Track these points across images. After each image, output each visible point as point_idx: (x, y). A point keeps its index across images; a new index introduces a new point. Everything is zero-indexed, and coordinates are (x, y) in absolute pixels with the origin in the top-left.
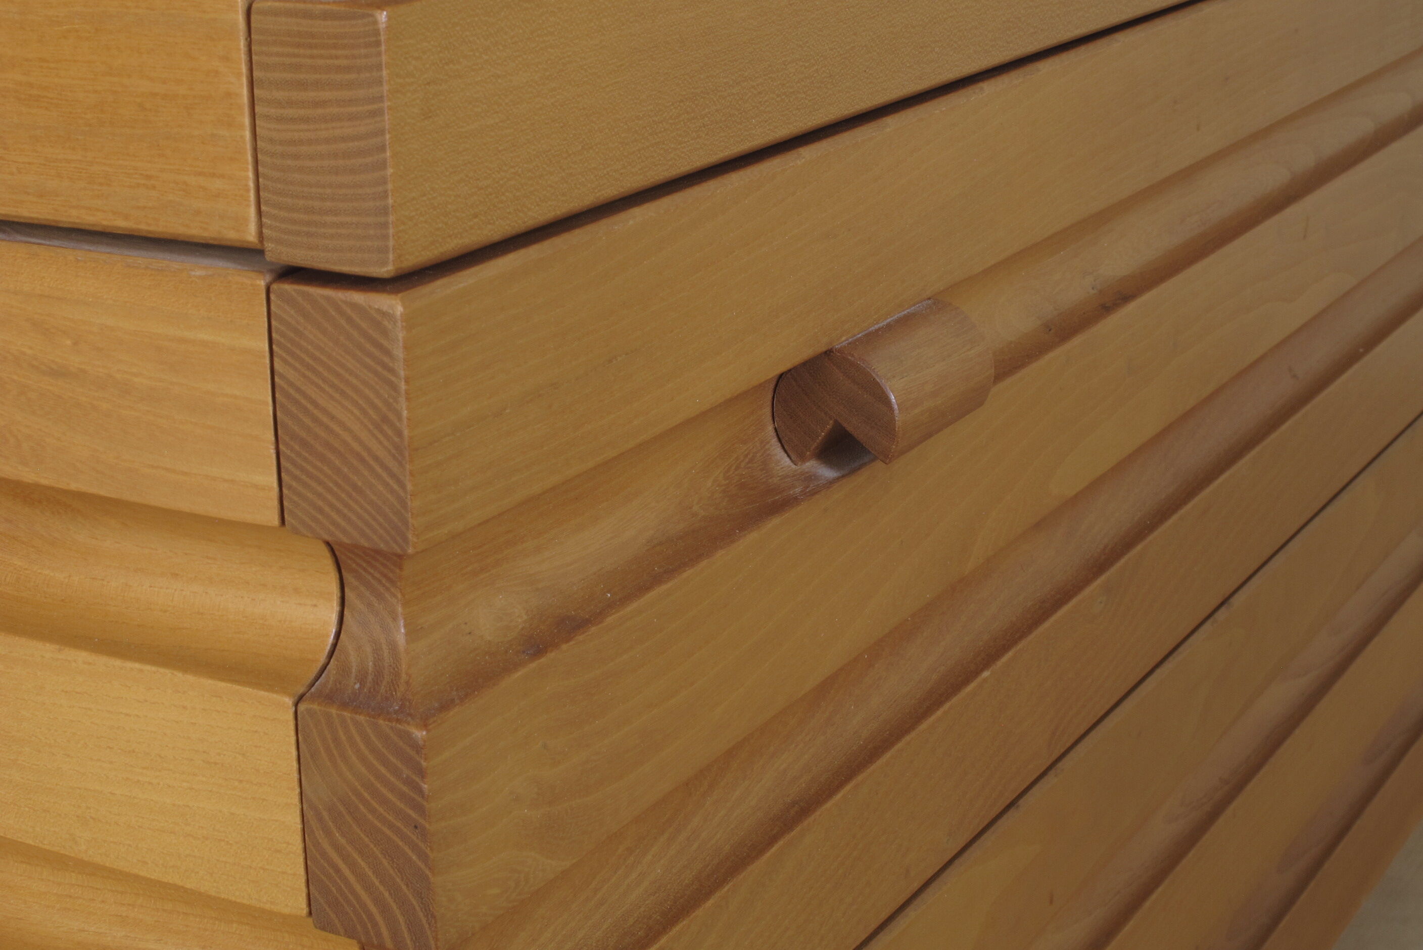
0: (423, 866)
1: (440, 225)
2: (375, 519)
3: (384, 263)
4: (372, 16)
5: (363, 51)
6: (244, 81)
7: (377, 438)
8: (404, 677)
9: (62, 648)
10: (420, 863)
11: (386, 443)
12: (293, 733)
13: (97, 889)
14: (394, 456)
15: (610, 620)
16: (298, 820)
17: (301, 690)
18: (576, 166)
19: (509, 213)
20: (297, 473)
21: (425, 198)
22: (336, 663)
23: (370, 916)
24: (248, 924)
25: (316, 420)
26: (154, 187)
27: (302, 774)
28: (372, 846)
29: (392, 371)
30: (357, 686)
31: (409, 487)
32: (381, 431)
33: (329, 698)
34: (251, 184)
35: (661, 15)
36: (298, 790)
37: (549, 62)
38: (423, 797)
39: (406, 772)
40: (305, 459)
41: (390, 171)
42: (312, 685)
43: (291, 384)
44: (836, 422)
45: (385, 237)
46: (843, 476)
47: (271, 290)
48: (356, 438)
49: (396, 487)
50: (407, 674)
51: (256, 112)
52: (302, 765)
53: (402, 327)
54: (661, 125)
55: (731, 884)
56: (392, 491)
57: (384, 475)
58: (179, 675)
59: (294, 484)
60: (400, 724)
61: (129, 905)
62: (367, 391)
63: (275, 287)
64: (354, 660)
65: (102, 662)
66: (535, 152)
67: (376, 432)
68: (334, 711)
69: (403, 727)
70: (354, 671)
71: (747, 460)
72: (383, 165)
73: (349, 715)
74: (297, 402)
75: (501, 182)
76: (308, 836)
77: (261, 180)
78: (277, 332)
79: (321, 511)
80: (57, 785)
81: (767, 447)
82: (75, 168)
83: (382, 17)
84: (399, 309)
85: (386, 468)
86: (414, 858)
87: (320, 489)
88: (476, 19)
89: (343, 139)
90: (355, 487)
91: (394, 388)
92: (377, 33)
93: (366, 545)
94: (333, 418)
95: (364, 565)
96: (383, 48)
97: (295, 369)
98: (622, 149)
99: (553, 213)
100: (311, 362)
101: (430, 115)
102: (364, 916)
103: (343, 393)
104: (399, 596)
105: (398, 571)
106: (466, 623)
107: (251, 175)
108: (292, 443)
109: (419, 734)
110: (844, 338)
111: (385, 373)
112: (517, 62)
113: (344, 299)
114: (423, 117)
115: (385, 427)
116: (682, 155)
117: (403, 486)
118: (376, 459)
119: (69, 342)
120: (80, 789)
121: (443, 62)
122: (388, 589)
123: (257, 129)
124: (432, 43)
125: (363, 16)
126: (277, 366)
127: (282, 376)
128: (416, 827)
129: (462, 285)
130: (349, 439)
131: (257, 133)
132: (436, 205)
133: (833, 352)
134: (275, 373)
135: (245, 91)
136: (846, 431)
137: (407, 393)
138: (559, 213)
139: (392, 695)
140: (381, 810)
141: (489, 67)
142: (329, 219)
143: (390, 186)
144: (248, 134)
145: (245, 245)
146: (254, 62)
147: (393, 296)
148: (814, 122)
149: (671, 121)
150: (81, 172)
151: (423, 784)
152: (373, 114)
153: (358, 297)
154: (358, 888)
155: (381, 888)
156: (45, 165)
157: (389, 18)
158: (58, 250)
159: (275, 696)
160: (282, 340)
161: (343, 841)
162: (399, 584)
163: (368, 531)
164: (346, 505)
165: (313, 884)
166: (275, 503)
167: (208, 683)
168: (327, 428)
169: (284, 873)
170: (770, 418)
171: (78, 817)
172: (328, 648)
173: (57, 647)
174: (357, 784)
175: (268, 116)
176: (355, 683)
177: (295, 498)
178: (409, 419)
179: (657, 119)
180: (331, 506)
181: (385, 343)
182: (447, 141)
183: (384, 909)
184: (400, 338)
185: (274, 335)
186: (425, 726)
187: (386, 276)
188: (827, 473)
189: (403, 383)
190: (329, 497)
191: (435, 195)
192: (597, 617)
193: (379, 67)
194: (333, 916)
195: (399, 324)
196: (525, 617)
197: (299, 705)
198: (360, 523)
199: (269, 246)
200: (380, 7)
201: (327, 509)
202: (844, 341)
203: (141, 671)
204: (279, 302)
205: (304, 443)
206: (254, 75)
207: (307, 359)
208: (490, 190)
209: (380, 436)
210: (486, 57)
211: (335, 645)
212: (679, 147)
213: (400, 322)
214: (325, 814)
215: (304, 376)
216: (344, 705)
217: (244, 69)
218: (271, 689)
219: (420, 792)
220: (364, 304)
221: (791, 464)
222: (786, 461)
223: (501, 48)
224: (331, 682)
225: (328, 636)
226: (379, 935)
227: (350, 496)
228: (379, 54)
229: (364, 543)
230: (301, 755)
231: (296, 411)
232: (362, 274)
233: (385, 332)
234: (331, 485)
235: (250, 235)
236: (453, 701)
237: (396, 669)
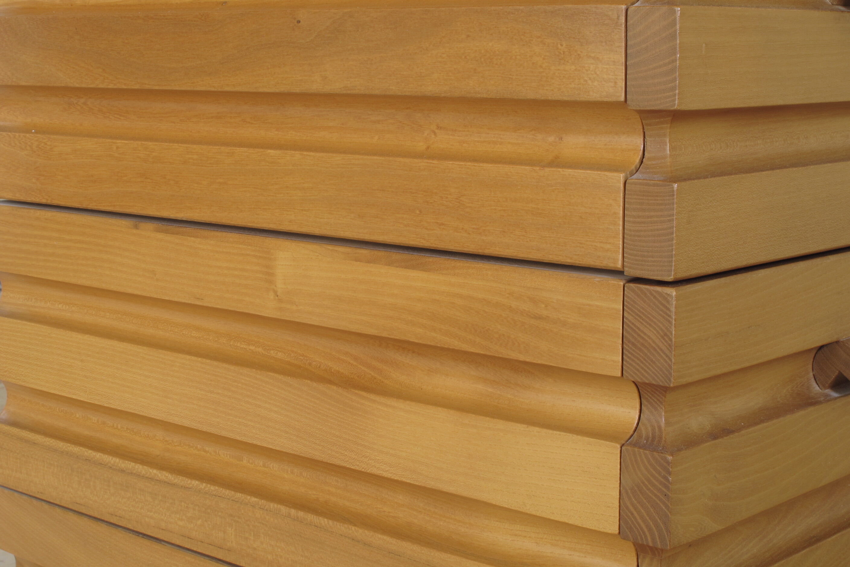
0: (667, 511)
1: (690, 264)
2: (659, 373)
3: (670, 276)
4: (672, 185)
5: (668, 198)
6: (621, 208)
7: (662, 342)
8: (664, 439)
9: (528, 426)
10: (666, 510)
11: (665, 344)
12: (619, 458)
13: (528, 532)
14: (668, 349)
15: (743, 432)
16: (618, 494)
17: (623, 442)
18: (740, 250)
19: (715, 264)
20: (630, 355)
21: (686, 253)
22: (637, 434)
23: (644, 533)
24: (590, 545)
25: (639, 335)
26: (583, 247)
27: (621, 475)
28: (647, 504)
29: (669, 316)
30: (645, 442)
31: (673, 361)
32: (664, 339)
33: (635, 445)
34: (621, 246)
35: (776, 196)
36: (619, 482)
37: (733, 209)
38: (669, 483)
39: (663, 473)
40: (634, 350)
41: (675, 242)
42: (628, 441)
43: (630, 321)
44: (839, 371)
45: (671, 266)
46: (842, 397)
47: (625, 286)
48: (654, 342)
49: (668, 360)
50: (665, 438)
51: (625, 219)
52: (621, 471)
53: (675, 300)
54: (773, 238)
55: (785, 560)
56: (666, 362)
57: (664, 356)
58: (575, 436)
59: (628, 360)
60: (662, 454)
61: (541, 538)
62: (659, 324)
63: (627, 285)
64: (644, 432)
65: (544, 431)
66: (726, 242)
67: (662, 339)
68: (636, 449)
69: (663, 455)
70: (644, 436)
71: (801, 385)
72: (672, 240)
73: (642, 451)
74: (631, 328)
75: (713, 251)
76: (622, 500)
77: (625, 245)
78: (626, 302)
79: (638, 370)
80: (520, 482)
81: (810, 381)
82: (553, 240)
83: (676, 186)
84: (674, 294)
85: (665, 353)
86: (664, 508)
87: (638, 362)
88: (708, 190)
89: (658, 230)
90: (652, 361)
91: (670, 322)
92: (673, 191)
93: (655, 383)
94: (645, 334)
95: (651, 396)
96: (675, 197)
97: (632, 316)
98: (758, 245)
99: (731, 266)
100: (639, 313)
101: (690, 223)
102: (641, 533)
103: (650, 325)
104: (663, 408)
105: (664, 398)
106: (687, 424)
107: (621, 243)
108: (628, 344)
109: (670, 458)
110: (844, 337)
111: (667, 317)
112: (721, 207)
113: (653, 289)
114: (687, 223)
115: (665, 338)
116: (781, 251)
117: (671, 360)
118: (661, 350)
119: (543, 306)
120: (529, 483)
121: (695, 204)
122: (659, 406)
123: (625, 226)
124: (692, 197)
125: (669, 185)
126: (625, 315)
127: (627, 319)
128: (665, 495)
129: (696, 288)
130: (651, 343)
131: (625, 227)
132: (690, 256)
133: (839, 342)
134: (624, 317)
135: (621, 212)
136: (844, 376)
137: (675, 324)
138: (733, 266)
139: (659, 445)
140: (652, 489)
141: (711, 208)
142: (650, 259)
143: (674, 247)
144: (621, 228)
145: (616, 269)
146: (626, 201)
147: (672, 288)
148: (835, 245)
149: (777, 237)
150: (555, 241)
151: (669, 478)
152: (670, 221)
153: (659, 289)
154: (640, 521)
155: (649, 521)
156: (541, 238)
157: (678, 186)
158: (542, 271)
159: (613, 443)
160: (628, 305)
161: (635, 502)
162: (664, 403)
163: (656, 378)
164: (648, 368)
165: (622, 520)
166: (620, 367)
167: (586, 439)
168: (643, 338)
169: (610, 516)
170: (811, 370)
171: (527, 495)
172: (634, 428)
173: (526, 426)
174: (643, 478)
175: (630, 221)
176: (644, 441)
177: (628, 365)
178: (675, 334)
179: (772, 236)
180: (642, 368)
181: (668, 306)
182: (695, 233)
183: (650, 530)
184: (674, 304)
185: (625, 303)
186: (672, 455)
187: (670, 280)
188: (834, 394)
189: (674, 321)
190: (641, 364)
191: (689, 253)
192: (739, 430)
193: (673, 204)
194: (629, 533)
195: (674, 299)
196: (710, 426)
197: (623, 447)
198: (653, 375)
199: (626, 269)
200: (675, 182)
201: (641, 370)
202: (844, 339)
203: (560, 435)
204: (628, 290)
205: (633, 344)
206: (625, 206)
207: (637, 312)
208: (709, 254)
209: (663, 341)
210: (710, 204)
211: (636, 428)
212: (780, 248)
213: (674, 298)
214: (629, 491)
215: (636, 318)
216: (640, 447)
217: (622, 204)
218: (612, 441)
219: (668, 480)
220: (661, 291)
221: (820, 390)
222: (817, 388)
223: (716, 201)
224: (635, 440)
225: (634, 424)
226: (647, 540)
227: (650, 364)
228: (674, 199)
229: (654, 382)
230: (622, 467)
231: (631, 332)
232: (661, 280)
233: (668, 302)
234: (643, 360)
235: (619, 265)
236: (682, 449)
237: (661, 436)
